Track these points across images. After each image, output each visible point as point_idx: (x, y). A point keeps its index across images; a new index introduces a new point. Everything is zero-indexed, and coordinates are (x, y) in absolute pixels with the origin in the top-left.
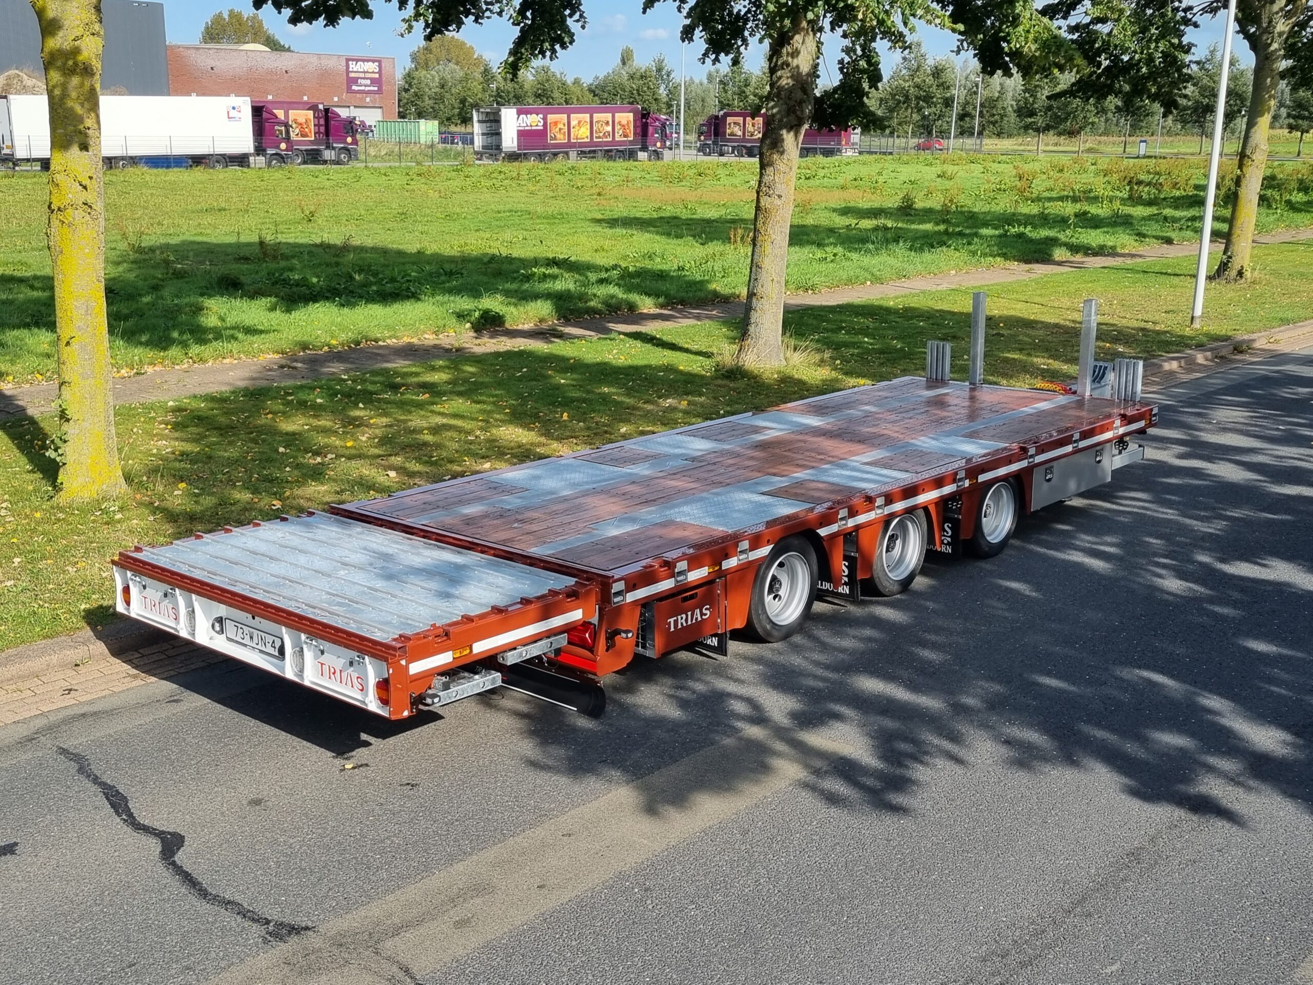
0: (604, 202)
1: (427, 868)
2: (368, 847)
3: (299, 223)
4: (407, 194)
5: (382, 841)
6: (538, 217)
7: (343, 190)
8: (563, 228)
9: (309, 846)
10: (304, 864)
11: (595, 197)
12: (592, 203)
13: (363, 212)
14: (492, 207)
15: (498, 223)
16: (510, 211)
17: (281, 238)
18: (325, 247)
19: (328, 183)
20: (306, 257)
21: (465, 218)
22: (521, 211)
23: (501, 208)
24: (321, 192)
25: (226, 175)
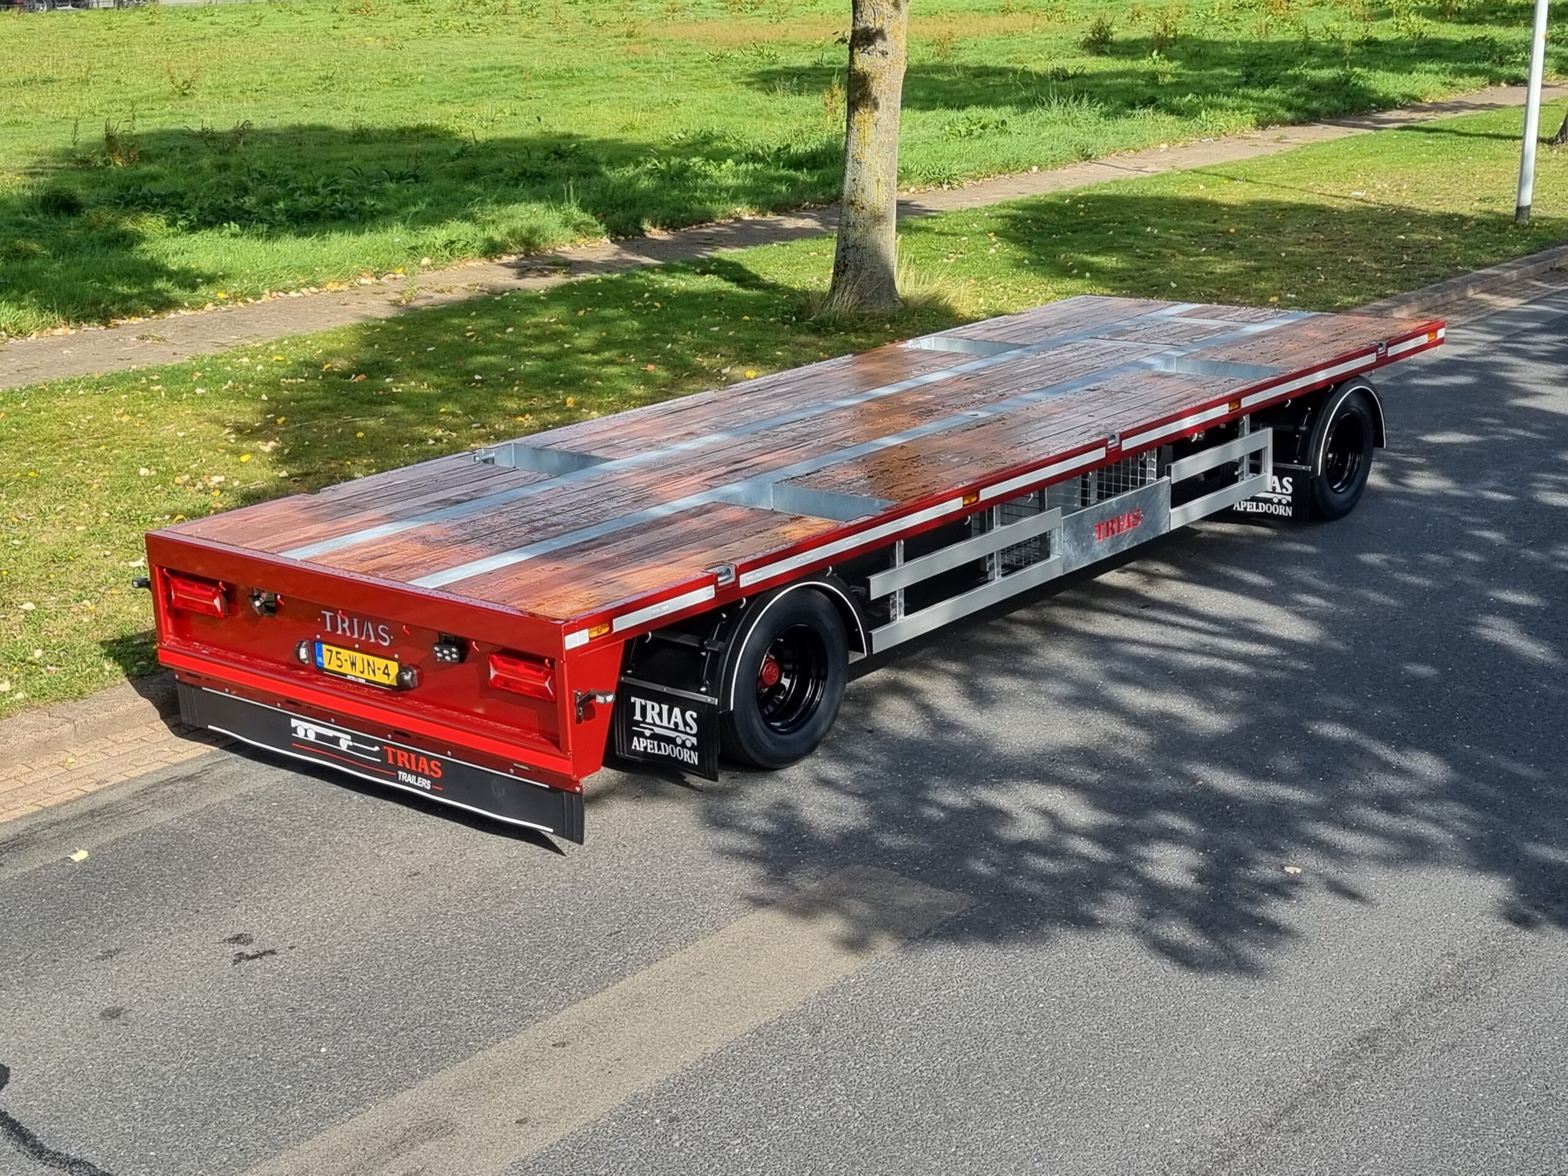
0: (636, 48)
1: (359, 1101)
2: (275, 1074)
3: (167, 99)
4: (335, 45)
5: (295, 1064)
6: (536, 78)
7: (235, 41)
8: (572, 94)
9: (189, 1076)
10: (182, 1103)
11: (624, 39)
12: (619, 50)
13: (265, 77)
14: (465, 62)
15: (471, 89)
16: (492, 68)
17: (140, 127)
18: (208, 137)
19: (211, 31)
20: (178, 156)
21: (422, 82)
22: (510, 67)
23: (478, 63)
24: (201, 45)
25: (53, 21)
